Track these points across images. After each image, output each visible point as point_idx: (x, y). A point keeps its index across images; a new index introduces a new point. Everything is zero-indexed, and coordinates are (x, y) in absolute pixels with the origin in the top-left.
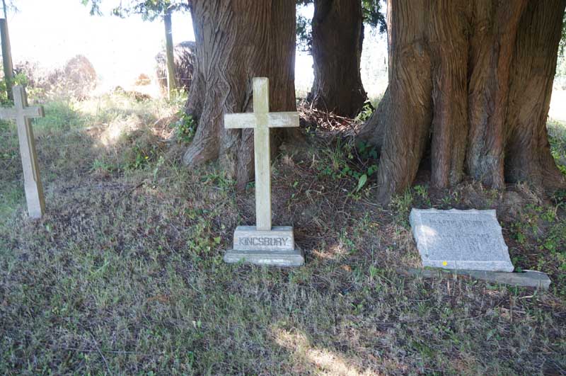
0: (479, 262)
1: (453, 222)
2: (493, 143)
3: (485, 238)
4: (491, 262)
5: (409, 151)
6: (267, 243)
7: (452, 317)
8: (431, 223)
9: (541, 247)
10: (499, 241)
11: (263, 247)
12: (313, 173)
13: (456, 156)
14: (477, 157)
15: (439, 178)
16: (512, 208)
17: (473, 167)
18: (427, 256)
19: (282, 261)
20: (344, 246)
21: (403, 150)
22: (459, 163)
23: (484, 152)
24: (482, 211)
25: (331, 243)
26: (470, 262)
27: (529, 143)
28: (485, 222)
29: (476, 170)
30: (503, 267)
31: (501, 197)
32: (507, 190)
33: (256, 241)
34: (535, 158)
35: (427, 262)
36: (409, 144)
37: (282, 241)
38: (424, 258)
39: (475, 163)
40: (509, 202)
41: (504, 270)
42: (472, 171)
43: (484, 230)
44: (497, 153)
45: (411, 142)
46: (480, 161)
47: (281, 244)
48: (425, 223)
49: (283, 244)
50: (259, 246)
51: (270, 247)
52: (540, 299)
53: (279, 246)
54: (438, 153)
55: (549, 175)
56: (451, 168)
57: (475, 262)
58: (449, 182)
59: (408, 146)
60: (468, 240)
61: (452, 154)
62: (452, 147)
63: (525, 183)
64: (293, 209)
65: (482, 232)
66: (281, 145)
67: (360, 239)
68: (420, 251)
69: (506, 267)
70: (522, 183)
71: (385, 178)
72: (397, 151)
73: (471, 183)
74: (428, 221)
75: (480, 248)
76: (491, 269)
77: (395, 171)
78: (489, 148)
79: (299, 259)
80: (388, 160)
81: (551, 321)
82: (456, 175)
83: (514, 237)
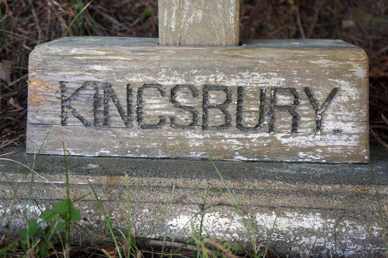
6: (216, 117)
11: (195, 138)
33: (154, 106)
37: (304, 108)
49: (306, 121)
50: (168, 133)
51: (232, 139)
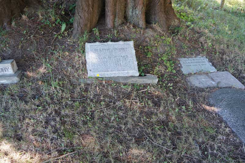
0: (120, 72)
1: (108, 50)
2: (138, 3)
3: (125, 58)
4: (127, 71)
5: (89, 9)
7: (93, 109)
8: (96, 50)
9: (160, 59)
10: (133, 59)
12: (39, 24)
13: (118, 11)
14: (131, 10)
15: (108, 23)
16: (147, 38)
17: (129, 16)
18: (90, 70)
19: (5, 81)
20: (45, 68)
21: (86, 9)
22: (120, 14)
23: (135, 7)
24: (126, 42)
25: (39, 66)
26: (115, 72)
27: (159, 1)
28: (126, 48)
29: (131, 17)
30: (133, 74)
31: (142, 32)
32: (146, 28)
34: (162, 10)
35: (90, 74)
36: (89, 4)
38: (89, 72)
39: (130, 14)
40: (146, 35)
41: (133, 76)
42: (129, 18)
43: (125, 53)
44: (141, 8)
45: (90, 3)
46: (132, 12)
47: (6, 71)
48: (92, 51)
52: (150, 91)
53: (5, 72)
54: (107, 9)
55: (171, 19)
56: (115, 17)
57: (117, 72)
58: (114, 25)
59: (89, 6)
60: (115, 59)
61: (115, 10)
62: (115, 5)
63: (157, 24)
64: (22, 47)
65: (123, 55)
66: (24, 8)
67: (55, 63)
68: (87, 67)
69: (135, 74)
70: (155, 24)
71: (76, 25)
72: (82, 9)
73: (126, 25)
74: (94, 50)
75: (122, 63)
76: (127, 75)
77: (81, 20)
78: (136, 5)
79: (16, 79)
80: (78, 15)
81: (151, 105)
82: (118, 21)
83: (146, 54)
